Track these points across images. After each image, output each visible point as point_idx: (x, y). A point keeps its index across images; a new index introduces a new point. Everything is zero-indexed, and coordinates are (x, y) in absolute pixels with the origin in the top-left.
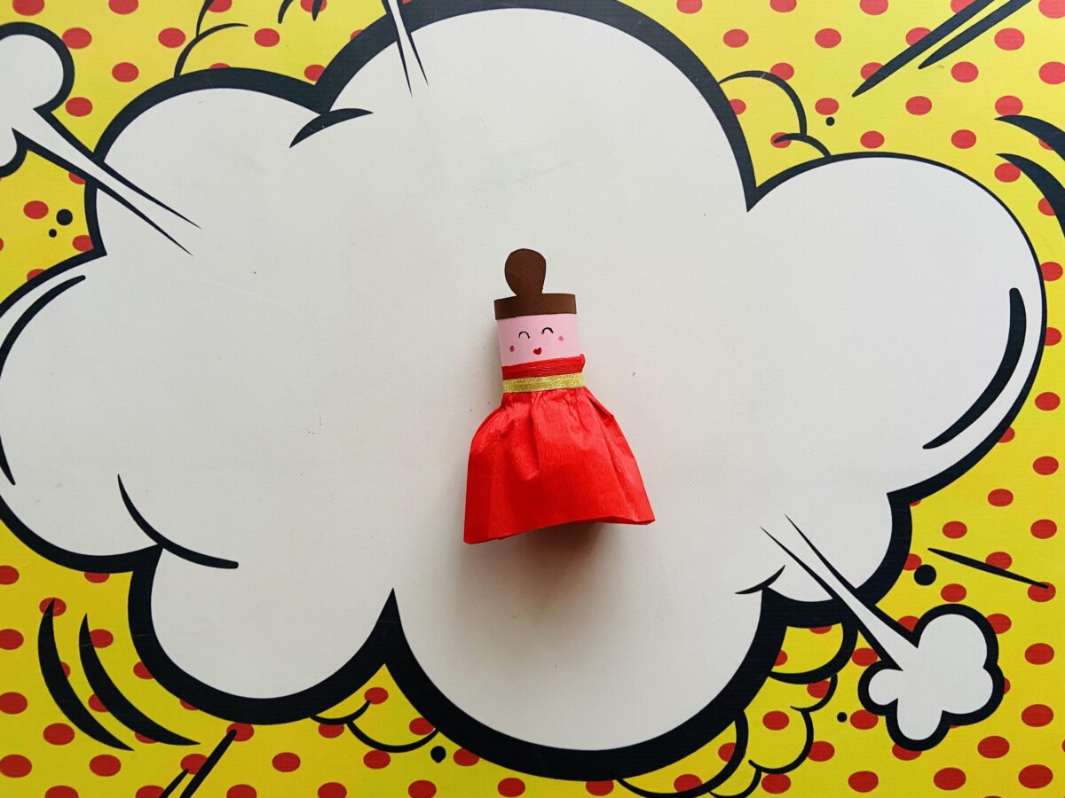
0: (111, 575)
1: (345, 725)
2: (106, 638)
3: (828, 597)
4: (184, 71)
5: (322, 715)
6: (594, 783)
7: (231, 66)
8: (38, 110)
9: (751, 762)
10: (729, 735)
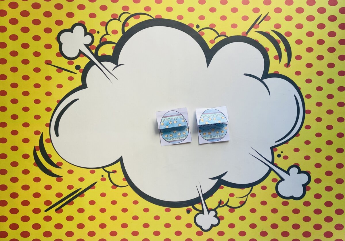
0: (273, 73)
1: (220, 35)
2: (275, 58)
3: (101, 62)
4: (251, 188)
5: (226, 37)
6: (160, 18)
7: (240, 189)
8: (285, 180)
9: (121, 22)
10: (126, 29)
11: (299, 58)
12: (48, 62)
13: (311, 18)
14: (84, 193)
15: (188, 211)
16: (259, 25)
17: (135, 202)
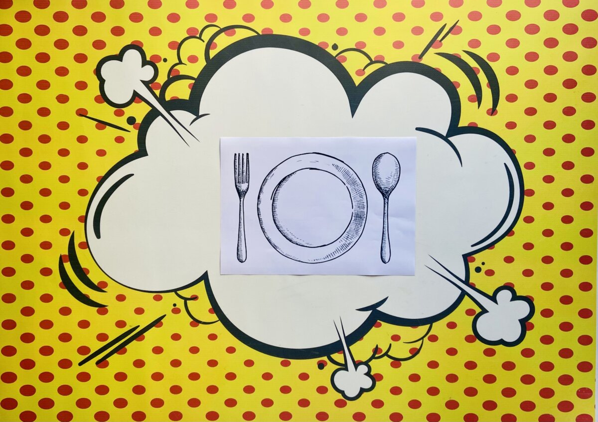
0: (467, 125)
1: (373, 60)
2: (471, 99)
4: (429, 325)
5: (384, 65)
6: (270, 33)
7: (410, 327)
8: (487, 312)
9: (204, 41)
10: (213, 53)
11: (512, 98)
12: (82, 113)
13: (532, 29)
14: (144, 334)
15: (321, 366)
16: (442, 41)
17: (231, 350)
